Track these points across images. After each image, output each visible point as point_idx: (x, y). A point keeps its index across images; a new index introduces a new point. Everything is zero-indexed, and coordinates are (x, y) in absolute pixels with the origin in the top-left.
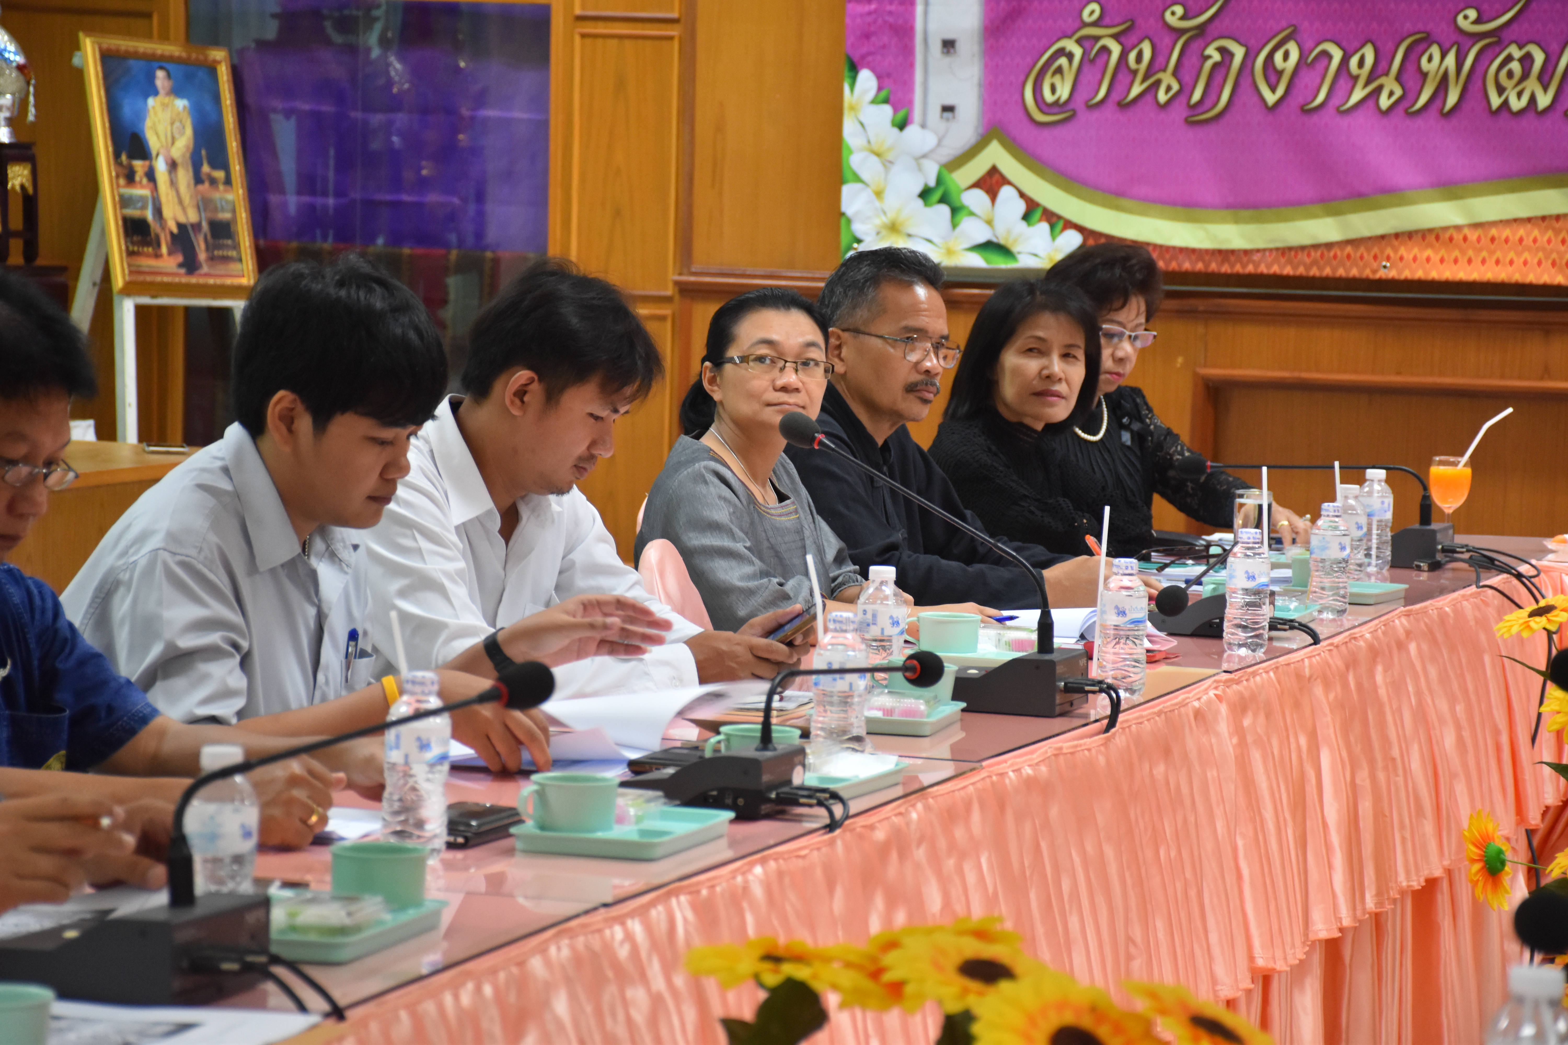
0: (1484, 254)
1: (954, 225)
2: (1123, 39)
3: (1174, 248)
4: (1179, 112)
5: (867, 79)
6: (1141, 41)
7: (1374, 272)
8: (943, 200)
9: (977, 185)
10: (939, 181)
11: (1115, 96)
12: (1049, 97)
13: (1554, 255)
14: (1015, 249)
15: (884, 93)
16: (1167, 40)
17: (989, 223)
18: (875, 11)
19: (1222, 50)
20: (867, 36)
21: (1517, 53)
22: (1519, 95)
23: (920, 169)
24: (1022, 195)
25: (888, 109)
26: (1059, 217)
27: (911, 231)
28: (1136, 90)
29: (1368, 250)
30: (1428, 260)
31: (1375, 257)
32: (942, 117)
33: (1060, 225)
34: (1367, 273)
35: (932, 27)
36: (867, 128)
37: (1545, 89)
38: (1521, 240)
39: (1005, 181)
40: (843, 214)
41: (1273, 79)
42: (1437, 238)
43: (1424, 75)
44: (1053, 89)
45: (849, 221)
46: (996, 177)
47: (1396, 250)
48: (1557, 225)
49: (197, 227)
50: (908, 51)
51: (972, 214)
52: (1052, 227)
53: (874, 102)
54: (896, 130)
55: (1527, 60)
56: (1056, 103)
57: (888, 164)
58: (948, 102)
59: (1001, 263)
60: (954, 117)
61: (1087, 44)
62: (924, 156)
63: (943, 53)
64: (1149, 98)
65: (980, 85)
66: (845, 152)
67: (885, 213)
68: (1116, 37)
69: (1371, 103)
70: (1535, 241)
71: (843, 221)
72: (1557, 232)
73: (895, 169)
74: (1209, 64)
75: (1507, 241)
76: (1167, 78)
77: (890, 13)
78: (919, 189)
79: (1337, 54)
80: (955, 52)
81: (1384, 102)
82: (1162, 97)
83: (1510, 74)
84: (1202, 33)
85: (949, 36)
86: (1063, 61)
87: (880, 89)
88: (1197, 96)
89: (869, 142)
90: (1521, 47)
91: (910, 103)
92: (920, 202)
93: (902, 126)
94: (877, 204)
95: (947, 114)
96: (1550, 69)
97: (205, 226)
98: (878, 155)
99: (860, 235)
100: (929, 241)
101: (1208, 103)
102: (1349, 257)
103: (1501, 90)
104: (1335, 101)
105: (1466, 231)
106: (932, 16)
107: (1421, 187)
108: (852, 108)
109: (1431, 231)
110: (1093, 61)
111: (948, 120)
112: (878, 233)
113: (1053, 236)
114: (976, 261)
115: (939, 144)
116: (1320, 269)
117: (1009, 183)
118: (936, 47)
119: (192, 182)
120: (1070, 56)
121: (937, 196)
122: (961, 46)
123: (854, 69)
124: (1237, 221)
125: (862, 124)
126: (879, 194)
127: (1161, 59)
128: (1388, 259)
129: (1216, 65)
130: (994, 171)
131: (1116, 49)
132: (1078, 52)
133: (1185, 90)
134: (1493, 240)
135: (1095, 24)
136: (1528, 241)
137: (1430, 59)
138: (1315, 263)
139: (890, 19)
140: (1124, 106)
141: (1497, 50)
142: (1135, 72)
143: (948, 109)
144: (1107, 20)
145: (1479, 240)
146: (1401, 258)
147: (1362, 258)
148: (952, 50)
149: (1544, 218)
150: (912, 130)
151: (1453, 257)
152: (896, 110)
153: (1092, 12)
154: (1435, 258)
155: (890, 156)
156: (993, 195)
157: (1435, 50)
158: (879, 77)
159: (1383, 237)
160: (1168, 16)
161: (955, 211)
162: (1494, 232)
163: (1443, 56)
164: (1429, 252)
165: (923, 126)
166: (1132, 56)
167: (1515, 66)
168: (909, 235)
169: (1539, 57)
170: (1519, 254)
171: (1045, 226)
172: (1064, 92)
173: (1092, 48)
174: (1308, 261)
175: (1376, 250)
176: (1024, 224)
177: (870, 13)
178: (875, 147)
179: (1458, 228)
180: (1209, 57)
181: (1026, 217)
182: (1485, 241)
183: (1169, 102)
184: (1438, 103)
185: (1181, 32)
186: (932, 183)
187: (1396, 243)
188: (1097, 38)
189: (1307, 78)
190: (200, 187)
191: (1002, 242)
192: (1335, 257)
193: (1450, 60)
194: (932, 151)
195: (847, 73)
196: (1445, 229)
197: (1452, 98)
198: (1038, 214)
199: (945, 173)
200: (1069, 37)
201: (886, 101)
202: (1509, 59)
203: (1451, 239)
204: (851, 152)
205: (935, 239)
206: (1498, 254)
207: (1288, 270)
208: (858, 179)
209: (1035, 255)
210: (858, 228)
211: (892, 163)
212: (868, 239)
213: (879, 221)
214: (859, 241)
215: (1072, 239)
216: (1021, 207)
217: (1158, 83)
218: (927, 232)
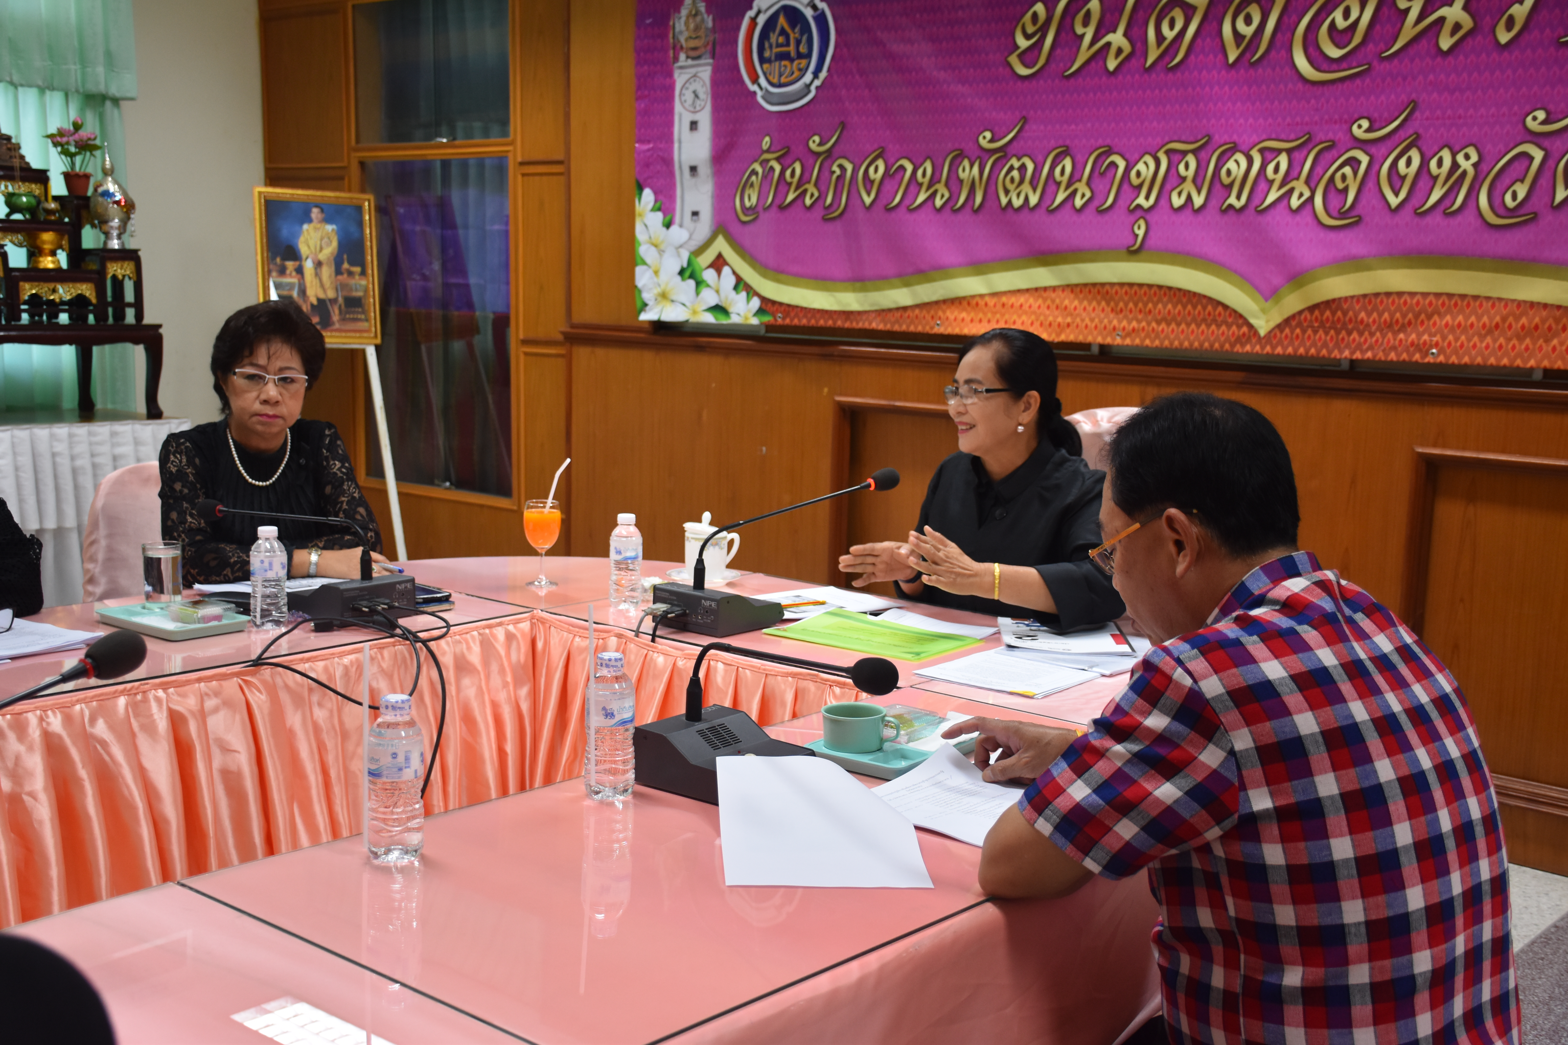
0: (998, 316)
1: (697, 293)
2: (782, 161)
3: (814, 309)
4: (818, 212)
5: (648, 195)
6: (794, 162)
7: (932, 328)
8: (692, 276)
9: (712, 266)
10: (689, 263)
11: (777, 202)
12: (747, 204)
13: (1042, 318)
14: (731, 310)
15: (658, 204)
16: (811, 161)
17: (717, 292)
18: (652, 149)
19: (841, 167)
20: (647, 165)
21: (1016, 164)
22: (1018, 195)
23: (679, 255)
24: (734, 273)
25: (660, 215)
26: (752, 289)
27: (674, 297)
28: (791, 197)
29: (928, 312)
30: (963, 320)
31: (933, 317)
32: (692, 220)
33: (751, 294)
34: (927, 329)
35: (684, 158)
36: (650, 228)
37: (1034, 190)
38: (1021, 306)
39: (726, 263)
40: (636, 287)
41: (868, 186)
42: (969, 304)
43: (961, 182)
44: (749, 198)
45: (640, 291)
46: (721, 260)
47: (944, 312)
48: (1045, 295)
49: (334, 301)
50: (672, 174)
51: (708, 286)
52: (748, 294)
53: (653, 210)
54: (664, 229)
55: (1023, 169)
56: (750, 208)
57: (661, 252)
58: (695, 209)
59: (724, 321)
60: (698, 219)
61: (764, 165)
62: (681, 246)
63: (690, 175)
64: (799, 202)
65: (713, 197)
66: (637, 245)
67: (659, 285)
68: (778, 159)
69: (930, 203)
70: (1030, 307)
71: (637, 291)
72: (1045, 300)
73: (666, 256)
74: (834, 177)
75: (1012, 306)
76: (811, 188)
77: (660, 149)
78: (678, 269)
79: (909, 168)
80: (697, 174)
81: (939, 202)
82: (808, 201)
83: (1012, 180)
84: (830, 156)
85: (693, 164)
86: (754, 178)
87: (656, 201)
88: (829, 200)
89: (650, 238)
90: (1019, 159)
91: (673, 210)
92: (679, 278)
93: (668, 225)
94: (655, 279)
95: (695, 218)
96: (1037, 175)
97: (340, 300)
98: (656, 246)
99: (646, 301)
100: (684, 305)
101: (835, 206)
102: (917, 317)
103: (1007, 192)
104: (907, 202)
105: (987, 299)
106: (683, 150)
107: (960, 265)
108: (640, 215)
109: (964, 298)
110: (767, 177)
111: (695, 221)
112: (656, 299)
113: (748, 301)
114: (709, 318)
115: (690, 238)
116: (901, 326)
117: (728, 264)
118: (686, 172)
119: (333, 274)
120: (757, 174)
121: (687, 274)
122: (701, 170)
123: (641, 188)
124: (854, 290)
125: (646, 226)
126: (656, 273)
127: (807, 175)
128: (940, 318)
129: (838, 178)
130: (720, 256)
131: (778, 168)
132: (760, 171)
133: (822, 196)
134: (1003, 305)
135: (768, 151)
136: (1026, 307)
137: (964, 170)
138: (897, 321)
139: (661, 154)
140: (782, 208)
141: (1004, 161)
142: (790, 184)
143: (695, 214)
144: (773, 148)
145: (995, 306)
146: (947, 318)
147: (924, 317)
148: (695, 173)
149: (1036, 289)
150: (674, 228)
151: (978, 318)
152: (665, 215)
153: (766, 143)
154: (968, 319)
155: (662, 247)
156: (719, 272)
157: (966, 163)
158: (656, 193)
159: (937, 303)
160: (811, 144)
161: (699, 283)
162: (1004, 299)
163: (972, 166)
164: (964, 315)
165: (681, 226)
166: (788, 173)
167: (1015, 174)
168: (673, 301)
169: (1030, 167)
170: (1020, 316)
171: (744, 294)
172: (754, 200)
173: (767, 168)
174: (893, 320)
175: (932, 312)
176: (733, 293)
177: (648, 150)
178: (654, 241)
179: (982, 296)
180: (834, 172)
181: (736, 288)
182: (999, 306)
183: (812, 205)
184: (970, 203)
185: (818, 154)
186: (685, 265)
187: (944, 307)
188: (769, 161)
189: (888, 186)
190: (340, 277)
191: (724, 305)
192: (909, 317)
193: (976, 169)
194: (686, 243)
195: (637, 192)
196: (973, 297)
197: (978, 199)
198: (741, 286)
199: (693, 258)
200: (756, 161)
201: (659, 209)
202: (1012, 168)
203: (977, 304)
204: (640, 245)
205: (687, 304)
206: (1007, 316)
207: (881, 327)
208: (644, 263)
209: (738, 314)
210: (647, 296)
211: (663, 251)
212: (651, 303)
213: (657, 290)
214: (646, 305)
215: (756, 303)
216: (732, 280)
217: (805, 192)
218: (683, 298)
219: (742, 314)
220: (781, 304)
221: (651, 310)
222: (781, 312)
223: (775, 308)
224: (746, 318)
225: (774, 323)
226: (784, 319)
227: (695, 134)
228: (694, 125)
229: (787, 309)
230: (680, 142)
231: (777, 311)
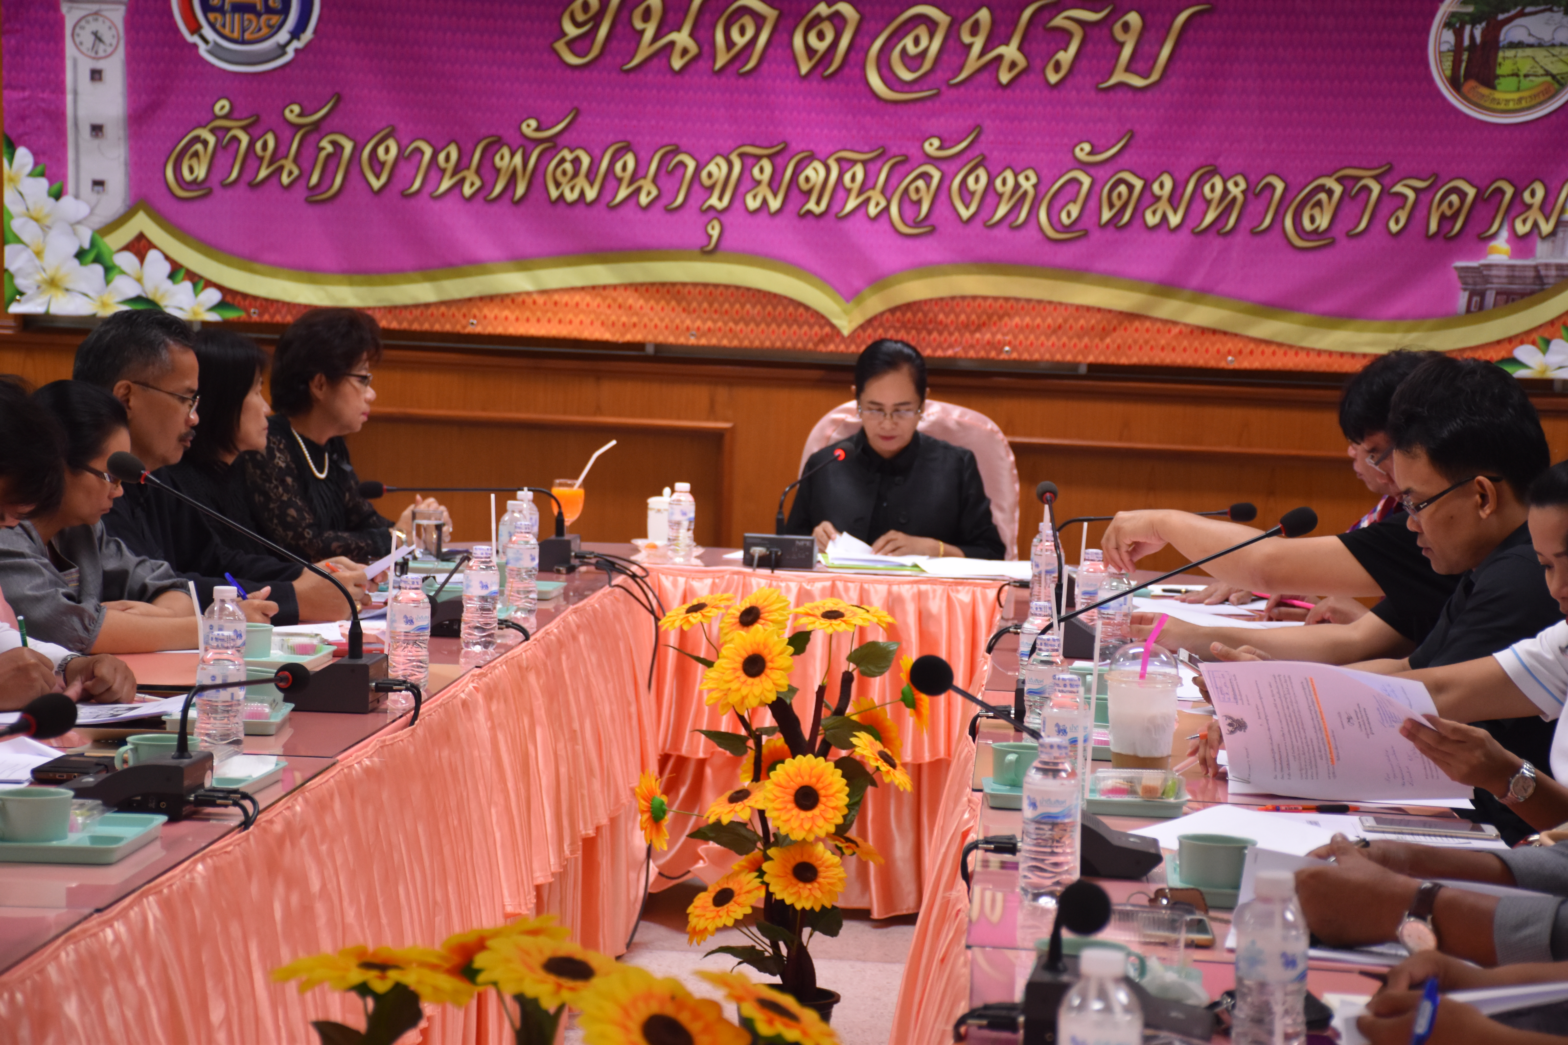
0: (549, 315)
1: (108, 282)
2: (250, 131)
4: (300, 193)
5: (24, 156)
6: (265, 133)
7: (464, 327)
8: (97, 260)
9: (127, 248)
10: (93, 244)
11: (246, 178)
12: (187, 176)
13: (603, 317)
15: (40, 168)
16: (288, 133)
17: (139, 280)
18: (29, 98)
19: (334, 143)
20: (23, 118)
21: (569, 156)
22: (572, 189)
23: (75, 233)
24: (167, 257)
25: (44, 183)
26: (201, 277)
27: (70, 286)
28: (263, 173)
29: (459, 310)
30: (506, 318)
31: (464, 316)
32: (93, 190)
33: (201, 284)
34: (458, 328)
35: (81, 113)
36: (26, 197)
37: (592, 184)
38: (577, 304)
39: (151, 246)
40: (6, 270)
41: (377, 168)
42: (513, 301)
43: (498, 171)
44: (191, 170)
45: (12, 277)
46: (143, 242)
47: (480, 310)
48: (605, 293)
50: (61, 133)
51: (123, 272)
52: (195, 285)
53: (31, 175)
54: (52, 200)
55: (576, 162)
56: (194, 181)
57: (45, 229)
58: (98, 177)
60: (104, 190)
61: (220, 134)
62: (79, 223)
63: (92, 135)
64: (274, 180)
65: (126, 164)
66: (6, 218)
67: (44, 270)
68: (244, 128)
69: (457, 191)
70: (588, 305)
71: (6, 276)
72: (604, 299)
73: (53, 233)
74: (323, 154)
75: (566, 304)
76: (289, 165)
77: (43, 100)
78: (74, 250)
79: (428, 151)
80: (103, 135)
81: (467, 191)
82: (285, 180)
83: (564, 173)
84: (318, 129)
85: (98, 121)
86: (199, 147)
87: (36, 164)
88: (314, 179)
89: (28, 209)
90: (572, 151)
91: (64, 177)
92: (76, 262)
93: (58, 196)
94: (37, 262)
95: (97, 188)
96: (594, 170)
98: (36, 220)
99: (22, 288)
100: (85, 295)
101: (324, 186)
102: (443, 315)
103: (558, 185)
104: (428, 189)
105: (535, 296)
106: (81, 104)
107: (499, 260)
108: (11, 180)
109: (507, 295)
110: (225, 148)
111: (98, 192)
112: (39, 287)
113: (196, 293)
115: (92, 212)
116: (421, 324)
117: (155, 247)
118: (86, 131)
120: (205, 143)
121: (91, 256)
122: (109, 130)
123: (12, 146)
124: (351, 284)
125: (21, 194)
126: (38, 254)
127: (283, 149)
128: (475, 317)
129: (329, 156)
130: (141, 236)
131: (245, 139)
132: (212, 140)
133: (305, 175)
134: (556, 303)
135: (226, 117)
136: (583, 306)
137: (502, 158)
138: (416, 319)
139: (43, 105)
140: (253, 186)
141: (554, 152)
142: (261, 159)
143: (98, 183)
144: (236, 115)
145: (545, 304)
146: (485, 317)
147: (454, 315)
148: (100, 134)
149: (594, 288)
150: (67, 201)
151: (525, 317)
152: (51, 183)
153: (223, 107)
154: (512, 317)
155: (47, 222)
156: (142, 258)
157: (505, 151)
158: (35, 154)
159: (470, 300)
160: (287, 113)
161: (109, 269)
162: (556, 297)
163: (512, 155)
164: (506, 313)
165: (77, 196)
166: (259, 145)
167: (568, 166)
168: (67, 290)
169: (586, 161)
170: (576, 315)
171: (187, 285)
172: (201, 172)
173: (224, 137)
174: (410, 317)
175: (464, 310)
176: (169, 283)
177: (24, 99)
178: (34, 214)
179: (529, 294)
180: (323, 149)
181: (172, 276)
182: (550, 305)
183: (291, 184)
184: (509, 193)
185: (299, 127)
186: (86, 245)
187: (480, 304)
188: (228, 129)
189: (405, 169)
191: (151, 296)
192: (432, 315)
193: (518, 159)
194: (86, 218)
195: (5, 150)
196: (519, 294)
197: (520, 190)
198: (182, 274)
199: (97, 237)
200: (204, 127)
201: (42, 175)
202: (563, 160)
203: (524, 302)
204: (11, 217)
205: (91, 294)
206: (560, 315)
207: (394, 325)
208: (18, 240)
209: (181, 309)
210: (21, 282)
211: (49, 227)
212: (29, 292)
213: (40, 277)
214: (21, 294)
215: (213, 296)
216: (167, 268)
217: (281, 169)
218: (83, 287)
219: (186, 307)
220: (255, 298)
221: (27, 301)
222: (255, 307)
223: (247, 302)
224: (195, 313)
225: (247, 319)
226: (261, 315)
227: (98, 86)
228: (96, 75)
229: (264, 303)
230: (75, 93)
231: (251, 306)
